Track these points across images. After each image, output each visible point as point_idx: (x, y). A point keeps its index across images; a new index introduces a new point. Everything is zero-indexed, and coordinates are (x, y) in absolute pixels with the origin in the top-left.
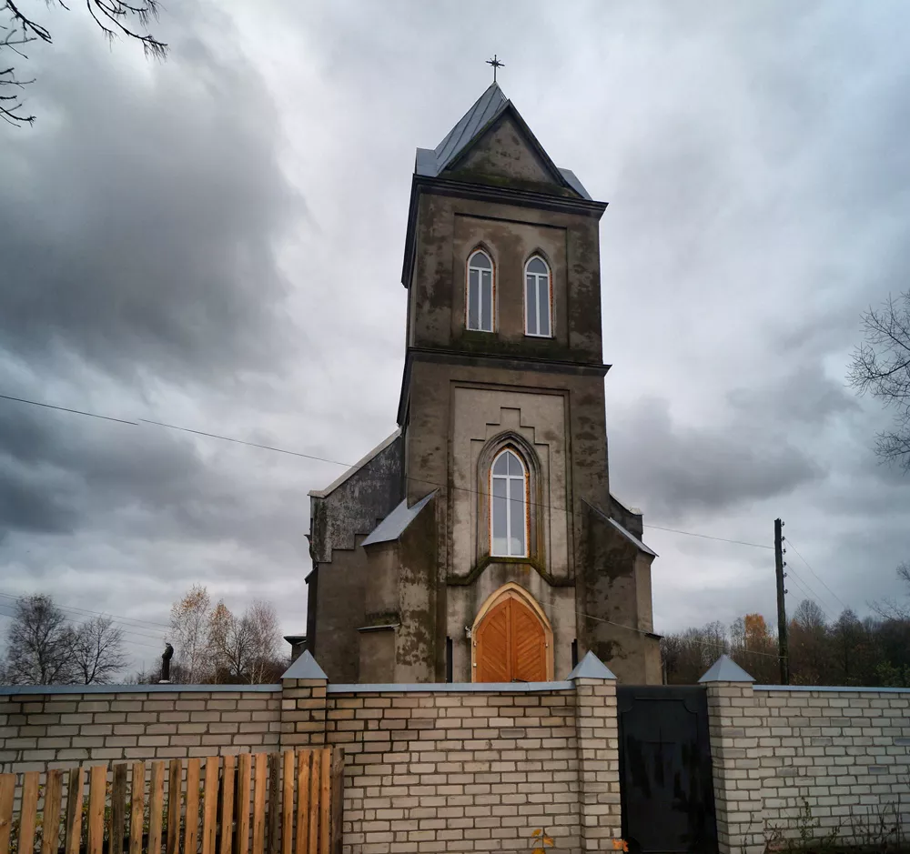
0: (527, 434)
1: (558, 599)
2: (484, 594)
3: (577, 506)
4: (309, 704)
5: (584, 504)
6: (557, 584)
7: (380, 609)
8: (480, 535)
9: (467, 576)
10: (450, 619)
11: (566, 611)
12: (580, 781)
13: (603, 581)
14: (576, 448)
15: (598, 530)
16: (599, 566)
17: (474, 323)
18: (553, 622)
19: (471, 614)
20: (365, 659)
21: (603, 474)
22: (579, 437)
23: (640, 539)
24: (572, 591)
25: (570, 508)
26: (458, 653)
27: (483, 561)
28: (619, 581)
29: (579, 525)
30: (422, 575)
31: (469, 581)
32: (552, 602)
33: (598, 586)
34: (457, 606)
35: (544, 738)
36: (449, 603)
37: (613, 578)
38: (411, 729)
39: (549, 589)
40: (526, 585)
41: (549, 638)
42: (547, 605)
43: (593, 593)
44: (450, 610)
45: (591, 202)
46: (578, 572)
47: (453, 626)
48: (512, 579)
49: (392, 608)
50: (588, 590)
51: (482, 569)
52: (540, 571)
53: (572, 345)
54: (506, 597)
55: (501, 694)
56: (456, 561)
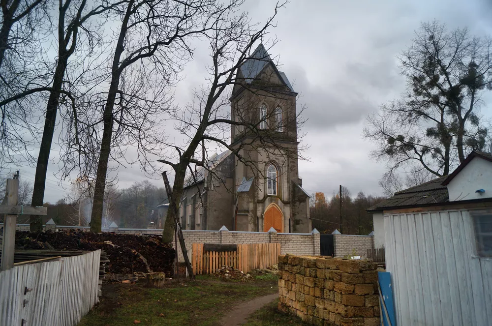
0: (277, 161)
1: (286, 208)
2: (267, 205)
3: (290, 181)
4: (274, 236)
5: (292, 181)
6: (285, 203)
7: (242, 209)
8: (265, 189)
9: (262, 200)
10: (258, 212)
11: (287, 210)
12: (314, 250)
13: (297, 203)
14: (290, 166)
15: (296, 189)
16: (297, 199)
17: (262, 127)
18: (284, 213)
19: (263, 210)
20: (238, 222)
21: (297, 173)
22: (291, 162)
23: (301, 186)
24: (289, 205)
25: (288, 182)
26: (260, 221)
27: (266, 197)
28: (302, 204)
29: (291, 187)
30: (252, 200)
31: (262, 202)
32: (284, 208)
33: (296, 204)
34: (260, 208)
35: (308, 243)
36: (258, 207)
37: (300, 203)
38: (289, 240)
39: (283, 204)
40: (277, 203)
41: (283, 218)
42: (283, 209)
43: (295, 206)
44: (258, 209)
45: (294, 92)
46: (291, 200)
47: (259, 214)
48: (273, 201)
49: (247, 209)
50: (293, 205)
51: (266, 199)
52: (281, 199)
53: (289, 135)
54: (272, 206)
55: (302, 235)
56: (259, 196)
